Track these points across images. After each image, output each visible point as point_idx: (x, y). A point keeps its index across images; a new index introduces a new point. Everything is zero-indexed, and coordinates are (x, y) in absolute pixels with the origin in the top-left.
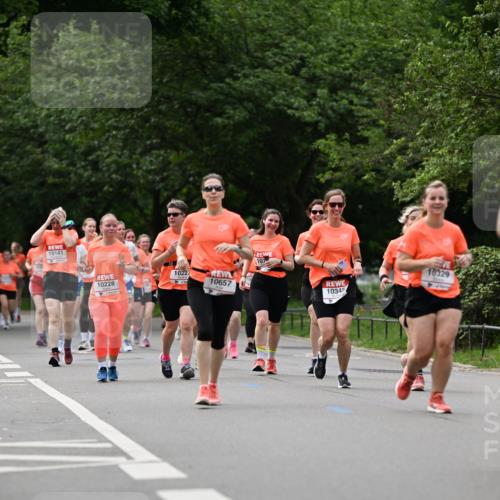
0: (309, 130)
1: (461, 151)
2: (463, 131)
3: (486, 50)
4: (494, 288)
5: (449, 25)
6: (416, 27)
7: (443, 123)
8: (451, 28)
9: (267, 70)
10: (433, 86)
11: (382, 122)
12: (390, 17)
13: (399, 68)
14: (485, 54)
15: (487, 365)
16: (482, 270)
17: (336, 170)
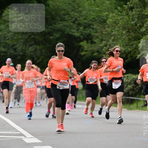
0: (78, 39)
1: (123, 46)
2: (124, 40)
3: (130, 16)
4: (133, 86)
5: (120, 9)
6: (110, 9)
7: (118, 38)
8: (120, 10)
9: (65, 22)
10: (115, 27)
11: (100, 37)
12: (102, 6)
13: (105, 21)
14: (130, 17)
15: (131, 109)
16: (129, 81)
17: (86, 51)
